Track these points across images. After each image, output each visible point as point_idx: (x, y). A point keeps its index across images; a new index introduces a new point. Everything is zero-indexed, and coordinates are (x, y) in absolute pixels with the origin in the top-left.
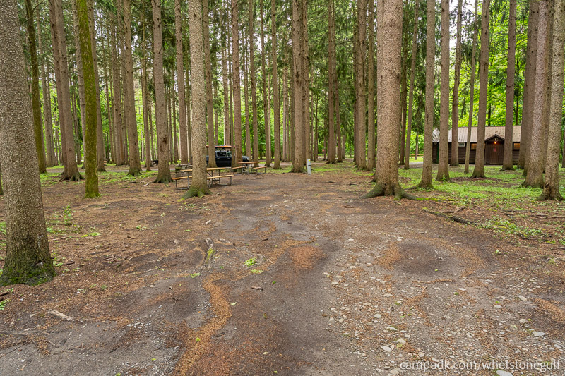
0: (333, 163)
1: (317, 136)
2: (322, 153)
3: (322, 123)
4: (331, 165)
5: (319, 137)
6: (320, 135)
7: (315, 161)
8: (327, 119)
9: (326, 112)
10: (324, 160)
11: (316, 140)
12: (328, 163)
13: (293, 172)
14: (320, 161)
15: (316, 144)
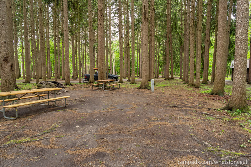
0: (168, 79)
1: (159, 65)
2: (161, 74)
3: (161, 58)
4: (167, 81)
5: (160, 65)
6: (161, 64)
7: (157, 78)
8: (165, 55)
9: (164, 52)
10: (162, 77)
11: (158, 67)
12: (166, 79)
13: (140, 88)
14: (160, 78)
15: (158, 69)
